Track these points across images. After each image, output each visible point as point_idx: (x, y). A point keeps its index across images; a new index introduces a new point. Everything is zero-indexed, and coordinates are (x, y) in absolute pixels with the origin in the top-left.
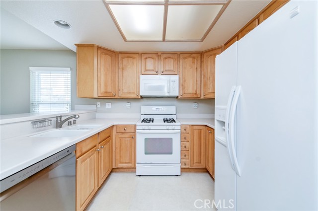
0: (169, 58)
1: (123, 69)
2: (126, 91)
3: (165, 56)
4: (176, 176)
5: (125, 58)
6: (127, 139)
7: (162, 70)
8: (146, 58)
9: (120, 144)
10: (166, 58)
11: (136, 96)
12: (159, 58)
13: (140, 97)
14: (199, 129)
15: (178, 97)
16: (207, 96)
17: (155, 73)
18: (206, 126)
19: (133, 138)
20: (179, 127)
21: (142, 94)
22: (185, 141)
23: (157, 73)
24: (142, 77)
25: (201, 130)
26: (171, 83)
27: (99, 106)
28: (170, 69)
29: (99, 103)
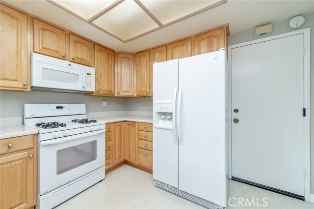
0: (82, 43)
4: (100, 181)
12: (67, 38)
14: (119, 126)
15: (92, 93)
16: (120, 94)
18: (125, 121)
19: (32, 156)
20: (104, 127)
22: (109, 140)
25: (121, 125)
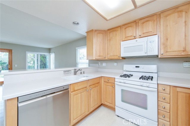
0: (147, 21)
1: (110, 40)
2: (112, 54)
3: (143, 21)
5: (111, 32)
6: (110, 87)
7: (140, 34)
8: (126, 28)
9: (106, 89)
10: (143, 23)
11: (118, 57)
12: (137, 24)
13: (121, 58)
15: (157, 56)
17: (133, 38)
19: (114, 87)
20: (156, 86)
21: (122, 55)
22: (164, 101)
23: (135, 38)
24: (122, 43)
26: (149, 43)
27: (100, 65)
28: (147, 31)
29: (100, 63)
